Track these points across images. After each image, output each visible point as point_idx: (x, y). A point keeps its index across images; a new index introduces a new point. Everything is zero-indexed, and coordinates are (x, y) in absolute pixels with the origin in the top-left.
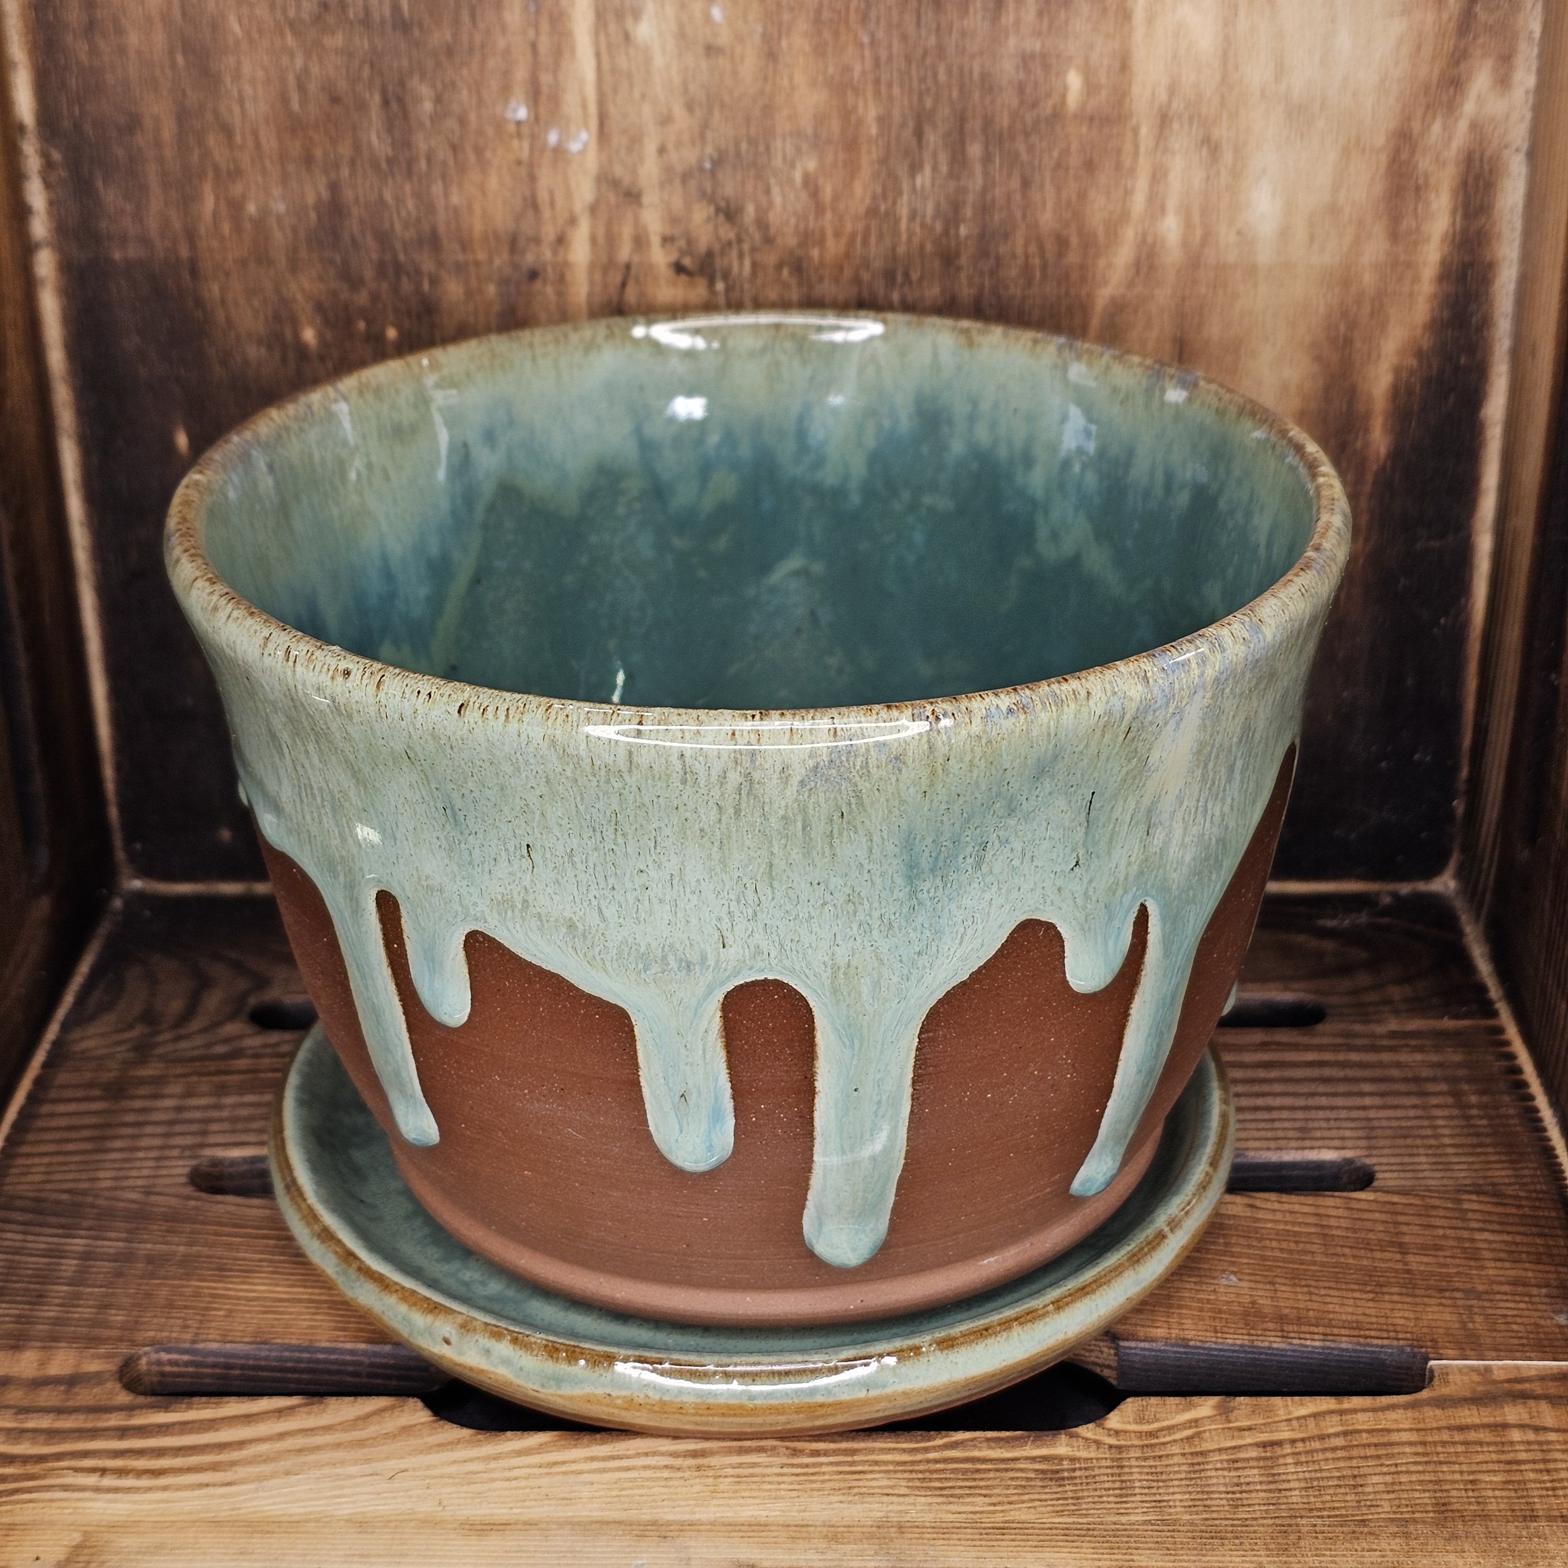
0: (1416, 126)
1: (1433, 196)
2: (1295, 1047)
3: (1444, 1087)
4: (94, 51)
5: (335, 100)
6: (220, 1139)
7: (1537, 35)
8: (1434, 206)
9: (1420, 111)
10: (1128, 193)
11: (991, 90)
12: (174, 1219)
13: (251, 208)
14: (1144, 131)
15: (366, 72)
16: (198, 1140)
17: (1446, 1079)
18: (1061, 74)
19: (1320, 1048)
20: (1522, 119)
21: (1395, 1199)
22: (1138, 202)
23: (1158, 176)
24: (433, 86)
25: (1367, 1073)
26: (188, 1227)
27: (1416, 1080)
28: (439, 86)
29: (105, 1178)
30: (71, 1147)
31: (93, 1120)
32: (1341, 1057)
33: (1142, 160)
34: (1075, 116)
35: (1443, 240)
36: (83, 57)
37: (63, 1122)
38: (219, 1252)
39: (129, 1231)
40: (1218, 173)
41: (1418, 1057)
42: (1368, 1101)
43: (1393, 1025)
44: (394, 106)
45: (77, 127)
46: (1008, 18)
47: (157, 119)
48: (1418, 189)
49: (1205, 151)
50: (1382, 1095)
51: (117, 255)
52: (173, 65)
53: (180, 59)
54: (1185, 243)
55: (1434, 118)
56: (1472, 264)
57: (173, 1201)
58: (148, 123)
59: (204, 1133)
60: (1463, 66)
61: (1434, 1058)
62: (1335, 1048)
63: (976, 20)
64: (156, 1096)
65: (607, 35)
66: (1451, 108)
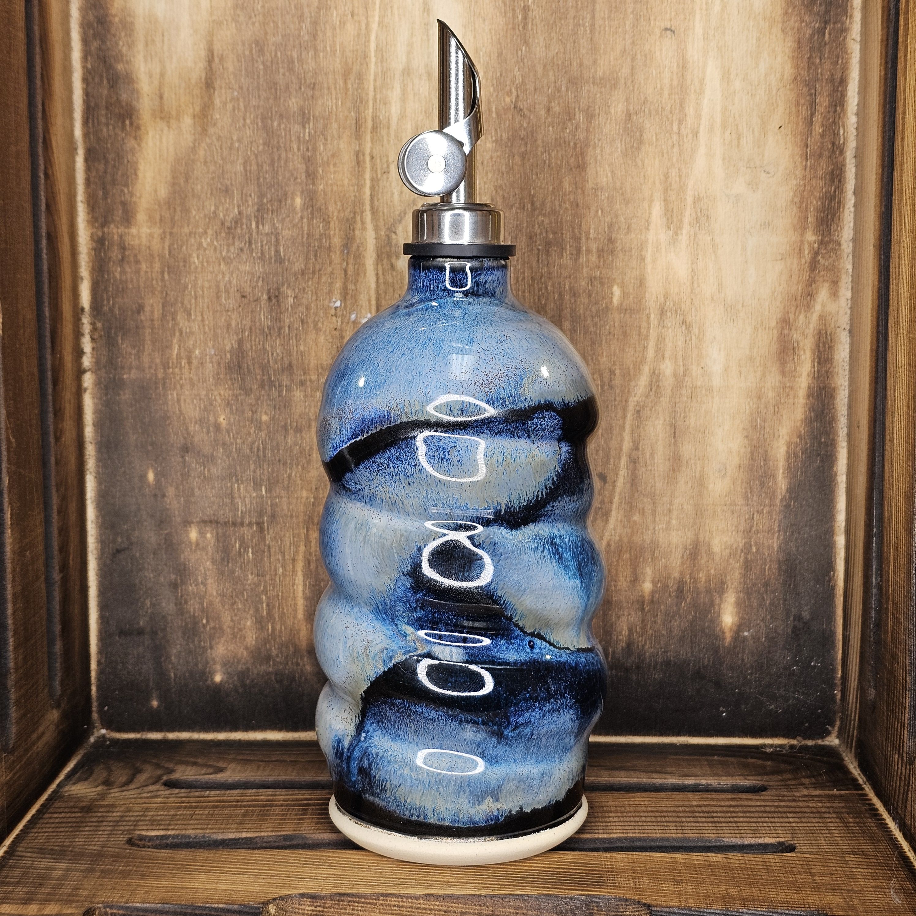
0: (792, 316)
1: (802, 352)
2: (751, 800)
3: (834, 815)
4: (123, 272)
5: (243, 297)
6: (144, 827)
7: (850, 271)
8: (803, 357)
9: (793, 309)
10: (645, 348)
11: (574, 295)
12: (117, 857)
13: (197, 352)
14: (652, 316)
15: (260, 283)
16: (132, 828)
17: (835, 813)
18: (610, 287)
19: (765, 800)
20: (846, 313)
21: (808, 856)
22: (651, 353)
23: (660, 340)
24: (294, 289)
25: (792, 810)
26: (125, 860)
27: (818, 812)
28: (297, 291)
29: (79, 841)
30: (61, 830)
31: (74, 820)
32: (776, 804)
33: (651, 331)
34: (618, 309)
35: (808, 376)
36: (118, 276)
37: (57, 821)
38: (142, 869)
39: (92, 861)
40: (691, 339)
41: (820, 804)
42: (791, 820)
43: (805, 792)
44: (274, 301)
45: (111, 310)
46: (583, 259)
47: (152, 306)
48: (794, 349)
49: (684, 327)
50: (800, 818)
51: (125, 377)
52: (163, 280)
53: (166, 276)
54: (675, 375)
55: (800, 312)
56: (824, 388)
57: (117, 850)
58: (147, 309)
59: (135, 826)
60: (813, 286)
61: (828, 805)
62: (773, 800)
63: (567, 260)
64: (108, 812)
65: (382, 265)
66: (808, 307)
